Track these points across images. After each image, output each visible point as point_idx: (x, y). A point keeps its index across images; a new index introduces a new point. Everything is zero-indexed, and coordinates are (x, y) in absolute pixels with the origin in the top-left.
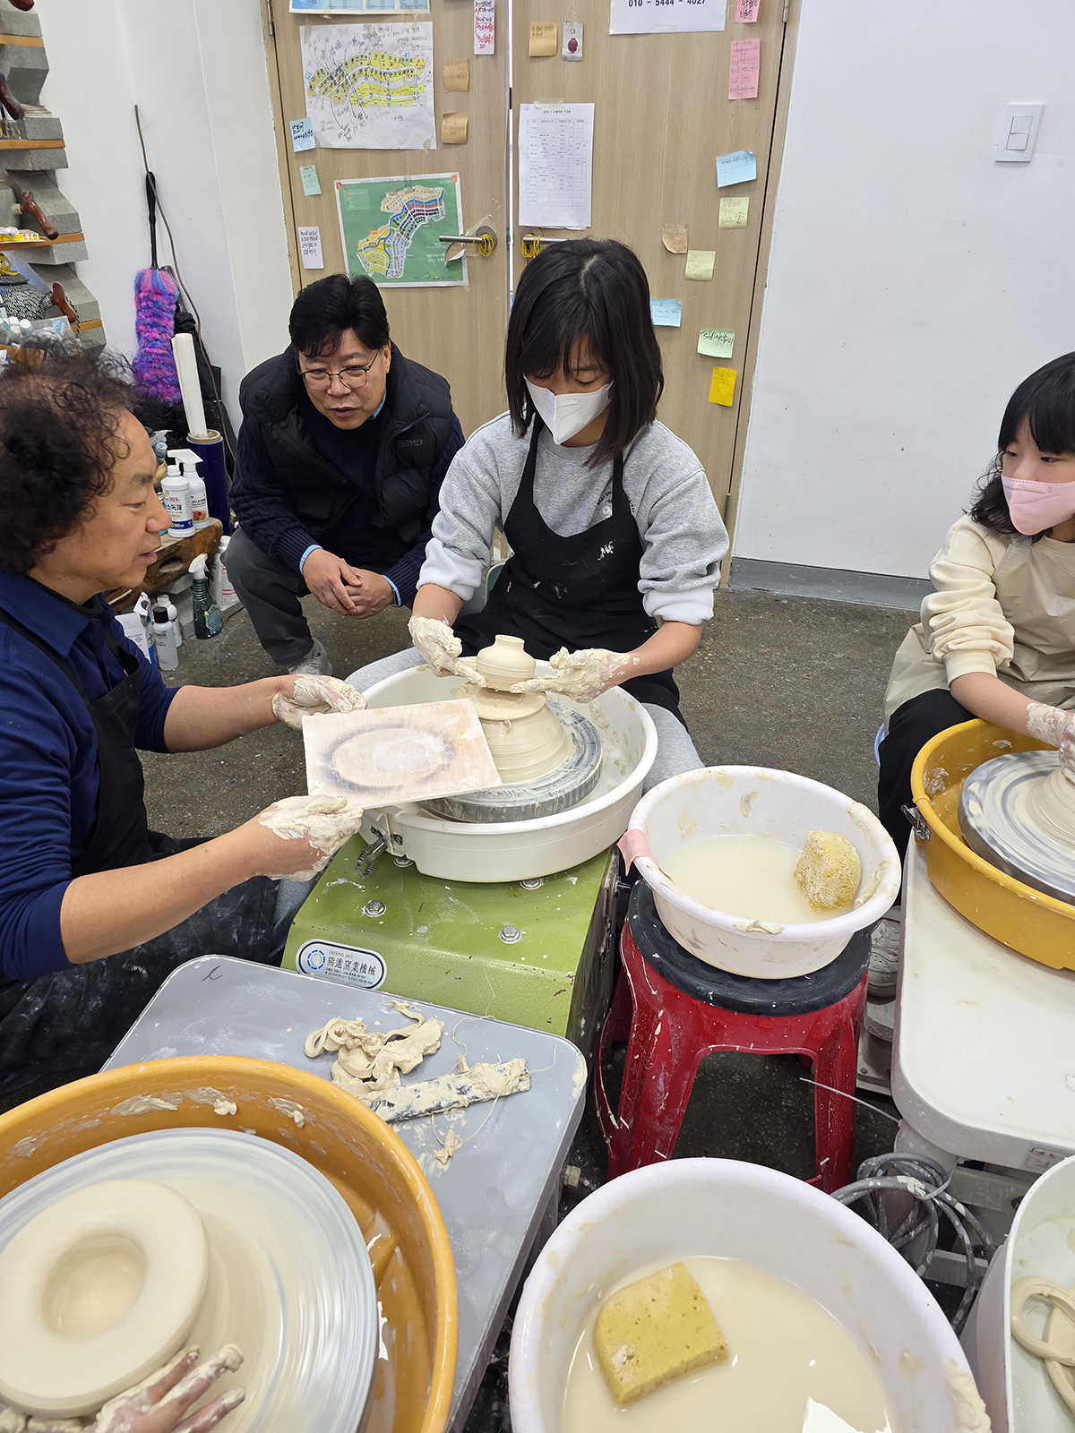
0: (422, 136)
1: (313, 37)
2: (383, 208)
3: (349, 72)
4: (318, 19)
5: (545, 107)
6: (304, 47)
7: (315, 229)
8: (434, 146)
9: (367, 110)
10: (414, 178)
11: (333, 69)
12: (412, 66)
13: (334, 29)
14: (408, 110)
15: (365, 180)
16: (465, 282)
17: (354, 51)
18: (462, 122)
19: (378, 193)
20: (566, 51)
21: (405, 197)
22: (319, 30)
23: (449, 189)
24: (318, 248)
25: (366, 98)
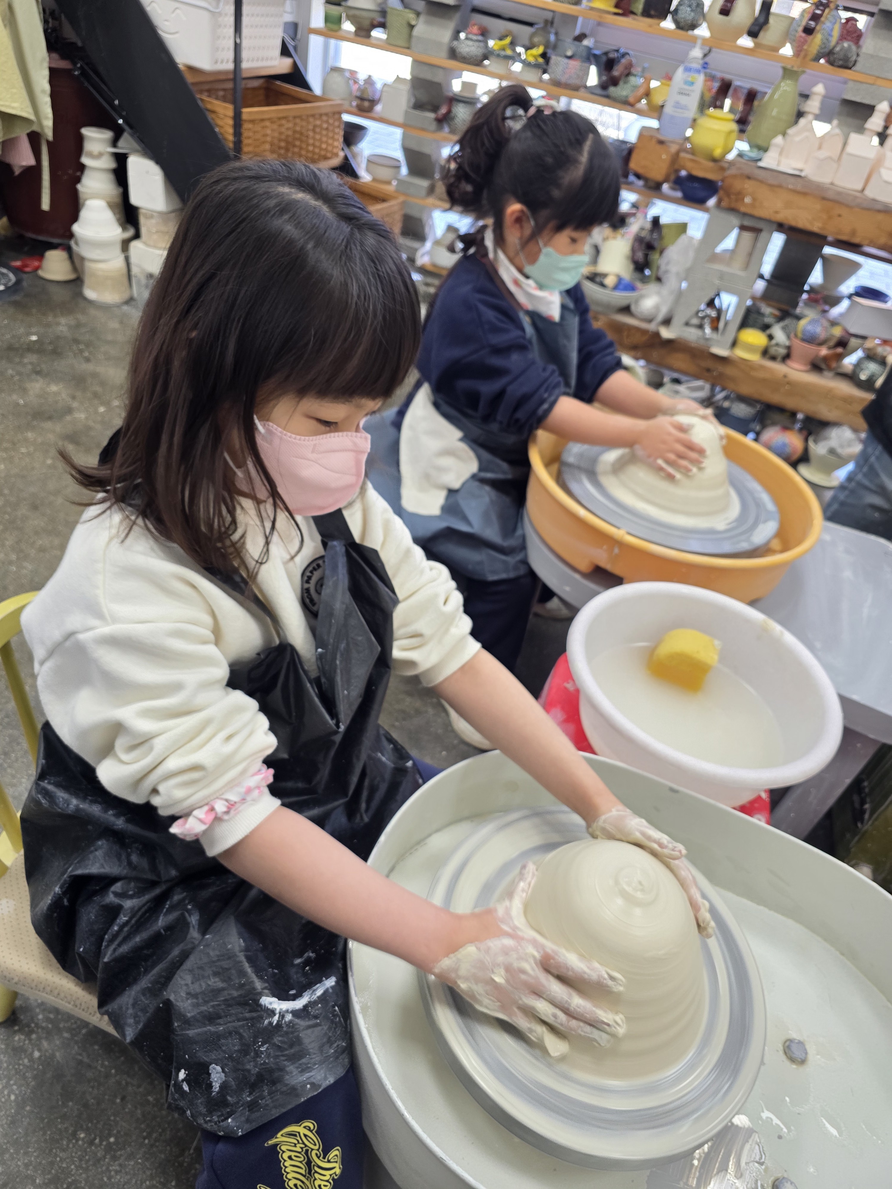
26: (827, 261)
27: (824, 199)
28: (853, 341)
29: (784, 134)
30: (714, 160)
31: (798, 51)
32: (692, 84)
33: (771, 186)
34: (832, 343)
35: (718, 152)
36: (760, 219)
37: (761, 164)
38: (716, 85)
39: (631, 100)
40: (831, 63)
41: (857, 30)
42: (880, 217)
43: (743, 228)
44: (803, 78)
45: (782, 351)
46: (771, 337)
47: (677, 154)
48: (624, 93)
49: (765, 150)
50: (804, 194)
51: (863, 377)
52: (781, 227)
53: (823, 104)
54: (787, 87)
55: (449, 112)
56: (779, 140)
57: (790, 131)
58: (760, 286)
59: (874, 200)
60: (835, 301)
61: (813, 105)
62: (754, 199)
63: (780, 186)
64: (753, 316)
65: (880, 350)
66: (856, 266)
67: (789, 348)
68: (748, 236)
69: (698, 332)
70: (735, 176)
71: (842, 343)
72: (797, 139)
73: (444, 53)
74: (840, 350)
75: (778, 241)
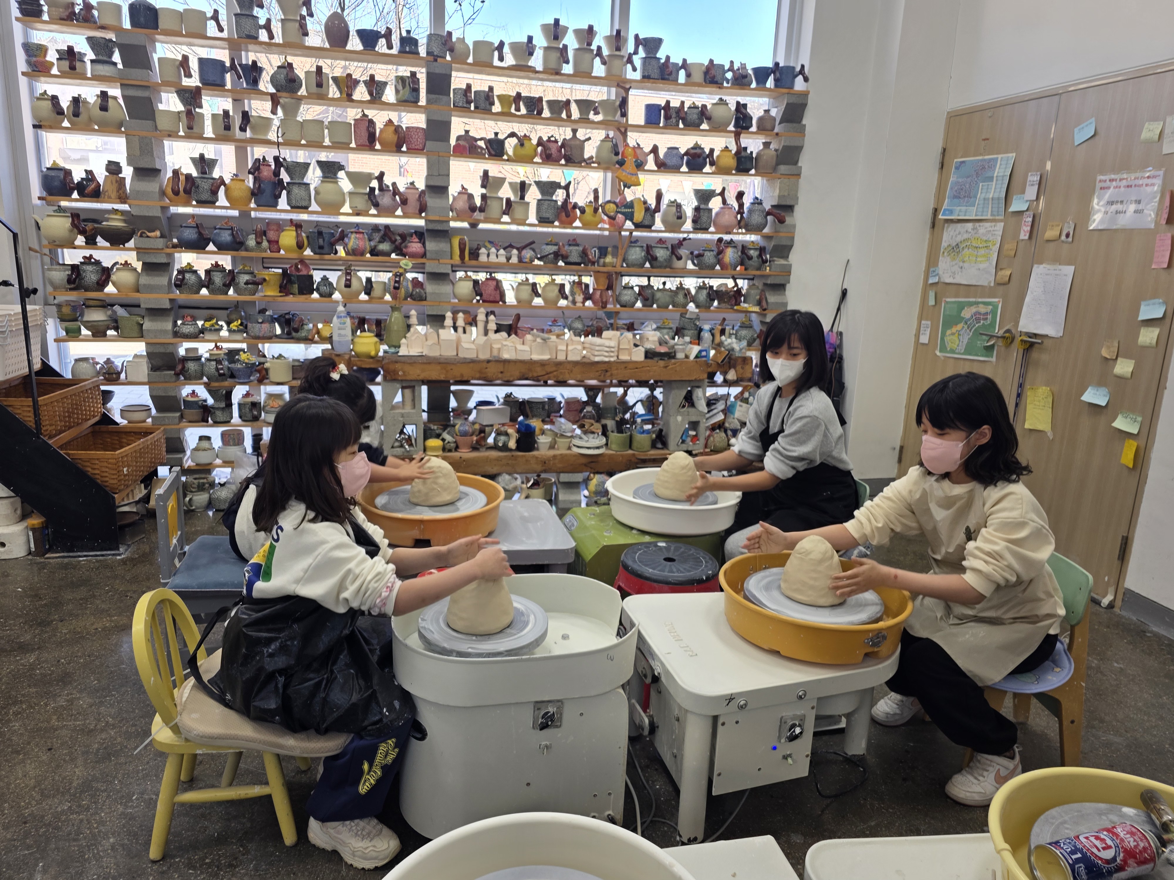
0: (987, 279)
1: (950, 229)
2: (962, 315)
3: (961, 246)
4: (952, 221)
5: (1048, 266)
6: (945, 234)
7: (929, 323)
8: (992, 284)
9: (966, 265)
10: (980, 300)
11: (954, 244)
12: (990, 244)
13: (959, 225)
14: (982, 266)
15: (957, 300)
16: (994, 359)
17: (966, 236)
18: (1008, 272)
19: (961, 307)
20: (1063, 237)
21: (974, 309)
22: (953, 226)
23: (995, 307)
24: (928, 333)
25: (966, 259)
26: (455, 393)
27: (440, 363)
28: (487, 429)
29: (405, 337)
30: (372, 358)
31: (394, 297)
32: (345, 323)
33: (410, 364)
34: (477, 433)
35: (373, 353)
36: (411, 381)
37: (400, 354)
38: (357, 321)
39: (310, 337)
40: (414, 300)
41: (420, 282)
42: (471, 365)
43: (403, 388)
44: (402, 309)
45: (453, 445)
46: (443, 440)
47: (350, 358)
48: (303, 335)
49: (399, 347)
50: (429, 363)
51: (500, 445)
52: (424, 382)
53: (418, 318)
54: (396, 314)
55: (184, 367)
56: (403, 341)
57: (408, 335)
58: (425, 415)
59: (465, 358)
60: (470, 412)
61: (414, 320)
62: (404, 372)
63: (415, 363)
64: (428, 432)
65: (502, 429)
66: (471, 392)
67: (455, 442)
68: (408, 392)
69: (402, 450)
70: (388, 363)
71: (482, 431)
72: (413, 338)
73: (171, 335)
74: (483, 435)
75: (424, 389)
